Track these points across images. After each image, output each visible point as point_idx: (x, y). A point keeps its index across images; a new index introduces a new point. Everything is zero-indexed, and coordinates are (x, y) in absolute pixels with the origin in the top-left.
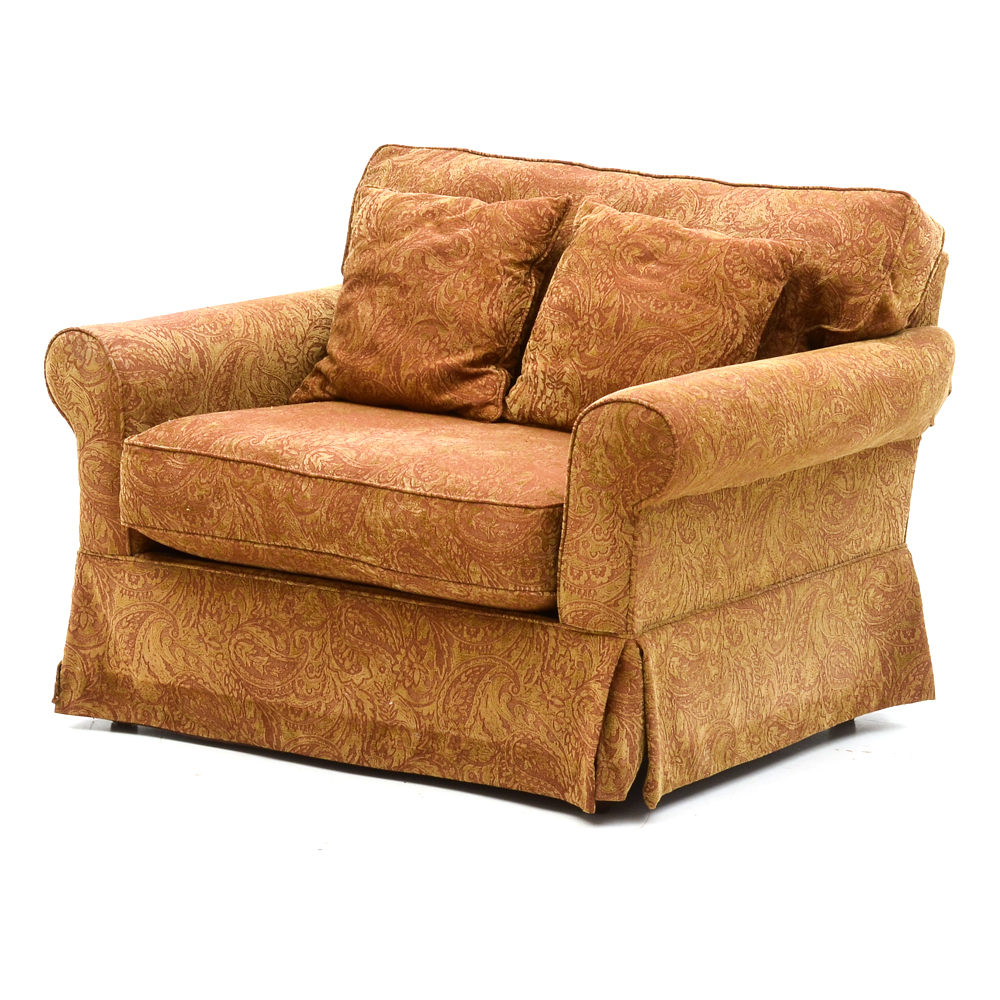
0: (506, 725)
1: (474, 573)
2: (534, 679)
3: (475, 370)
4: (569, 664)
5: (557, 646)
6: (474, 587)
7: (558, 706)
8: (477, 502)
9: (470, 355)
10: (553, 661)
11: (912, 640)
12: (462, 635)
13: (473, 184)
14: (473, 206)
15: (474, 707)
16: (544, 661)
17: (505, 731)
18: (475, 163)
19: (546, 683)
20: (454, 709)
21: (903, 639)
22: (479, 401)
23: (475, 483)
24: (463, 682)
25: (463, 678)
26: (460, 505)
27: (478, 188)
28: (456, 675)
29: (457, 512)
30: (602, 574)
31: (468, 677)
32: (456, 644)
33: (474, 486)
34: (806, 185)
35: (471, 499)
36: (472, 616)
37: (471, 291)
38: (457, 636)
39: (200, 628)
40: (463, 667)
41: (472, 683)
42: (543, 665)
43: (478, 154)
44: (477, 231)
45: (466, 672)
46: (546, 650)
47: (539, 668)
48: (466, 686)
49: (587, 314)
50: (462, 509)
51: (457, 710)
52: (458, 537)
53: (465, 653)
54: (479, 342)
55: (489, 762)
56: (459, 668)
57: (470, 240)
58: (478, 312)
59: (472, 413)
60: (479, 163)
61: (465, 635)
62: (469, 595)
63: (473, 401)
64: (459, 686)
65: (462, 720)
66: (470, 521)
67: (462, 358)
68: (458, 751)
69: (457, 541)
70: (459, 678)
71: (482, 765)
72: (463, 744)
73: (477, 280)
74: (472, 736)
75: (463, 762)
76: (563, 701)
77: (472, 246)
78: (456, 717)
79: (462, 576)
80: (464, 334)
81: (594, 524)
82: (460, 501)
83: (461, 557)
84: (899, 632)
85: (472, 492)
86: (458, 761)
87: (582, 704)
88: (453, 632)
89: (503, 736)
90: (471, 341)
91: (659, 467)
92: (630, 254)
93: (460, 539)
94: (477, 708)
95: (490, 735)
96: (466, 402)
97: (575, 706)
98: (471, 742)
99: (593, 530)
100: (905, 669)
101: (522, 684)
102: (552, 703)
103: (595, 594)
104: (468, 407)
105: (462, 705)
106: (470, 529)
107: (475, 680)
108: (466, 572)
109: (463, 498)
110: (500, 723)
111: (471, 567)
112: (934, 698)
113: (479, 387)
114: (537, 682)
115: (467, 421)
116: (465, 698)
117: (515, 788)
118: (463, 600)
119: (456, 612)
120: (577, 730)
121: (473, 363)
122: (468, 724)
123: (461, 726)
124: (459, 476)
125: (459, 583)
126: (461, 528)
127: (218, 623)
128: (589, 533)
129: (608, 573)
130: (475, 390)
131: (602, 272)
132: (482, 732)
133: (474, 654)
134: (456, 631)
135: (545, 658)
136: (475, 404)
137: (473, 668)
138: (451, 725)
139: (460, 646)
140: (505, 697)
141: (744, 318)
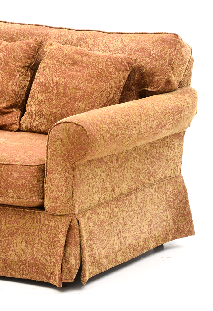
0: (25, 253)
1: (10, 193)
2: (36, 234)
3: (7, 110)
4: (50, 228)
5: (44, 221)
6: (10, 198)
7: (46, 245)
8: (10, 164)
9: (5, 105)
10: (43, 227)
11: (185, 212)
12: (6, 218)
13: (3, 35)
14: (3, 44)
15: (12, 247)
16: (39, 227)
17: (24, 255)
18: (3, 26)
19: (40, 235)
20: (3, 248)
21: (181, 212)
22: (10, 123)
23: (9, 157)
24: (7, 237)
25: (7, 235)
26: (3, 166)
27: (5, 36)
28: (4, 233)
29: (2, 168)
30: (62, 191)
31: (9, 234)
32: (4, 221)
33: (9, 158)
34: (136, 32)
35: (8, 163)
36: (10, 210)
37: (4, 79)
38: (4, 218)
40: (7, 231)
41: (11, 237)
42: (39, 228)
43: (4, 22)
44: (5, 54)
45: (8, 233)
46: (40, 222)
47: (37, 230)
48: (8, 238)
49: (51, 87)
50: (4, 167)
51: (5, 248)
52: (3, 179)
53: (7, 225)
54: (8, 99)
55: (18, 269)
56: (5, 231)
57: (3, 58)
58: (7, 87)
59: (7, 128)
60: (4, 26)
61: (7, 218)
62: (8, 201)
63: (7, 123)
64: (5, 238)
65: (7, 252)
66: (8, 172)
67: (2, 106)
68: (6, 265)
69: (3, 180)
70: (5, 235)
71: (16, 270)
72: (8, 262)
73: (6, 74)
74: (11, 258)
75: (8, 269)
76: (47, 242)
77: (3, 60)
78: (4, 251)
79: (5, 194)
80: (2, 96)
81: (57, 172)
82: (3, 164)
83: (5, 186)
84: (179, 209)
85: (8, 160)
86: (6, 269)
87: (55, 244)
88: (2, 217)
89: (24, 258)
90: (5, 99)
91: (83, 148)
92: (68, 62)
93: (4, 179)
94: (13, 247)
95: (18, 257)
96: (4, 123)
97: (52, 244)
98: (11, 261)
99: (57, 174)
100: (182, 223)
101: (31, 236)
102: (43, 243)
103: (59, 199)
104: (5, 126)
105: (7, 246)
106: (8, 175)
107: (12, 236)
108: (7, 192)
109: (4, 163)
110: (22, 252)
111: (9, 191)
112: (194, 235)
113: (9, 117)
114: (37, 235)
115: (5, 131)
116: (8, 243)
117: (29, 279)
118: (6, 203)
119: (3, 208)
120: (53, 254)
121: (6, 108)
122: (9, 254)
123: (7, 254)
124: (3, 154)
125: (4, 197)
126: (4, 175)
128: (56, 175)
129: (64, 191)
130: (7, 119)
131: (57, 70)
132: (15, 257)
133: (11, 225)
134: (4, 216)
135: (40, 225)
136: (7, 124)
137: (11, 231)
138: (2, 254)
139: (5, 222)
140: (24, 242)
141: (114, 87)
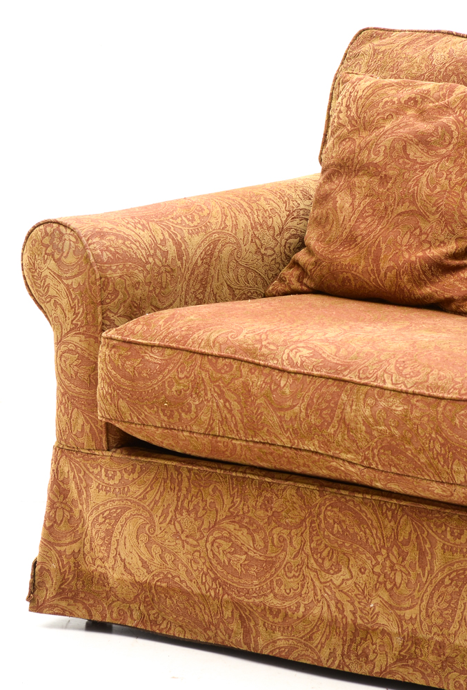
39: (177, 524)
127: (195, 520)
